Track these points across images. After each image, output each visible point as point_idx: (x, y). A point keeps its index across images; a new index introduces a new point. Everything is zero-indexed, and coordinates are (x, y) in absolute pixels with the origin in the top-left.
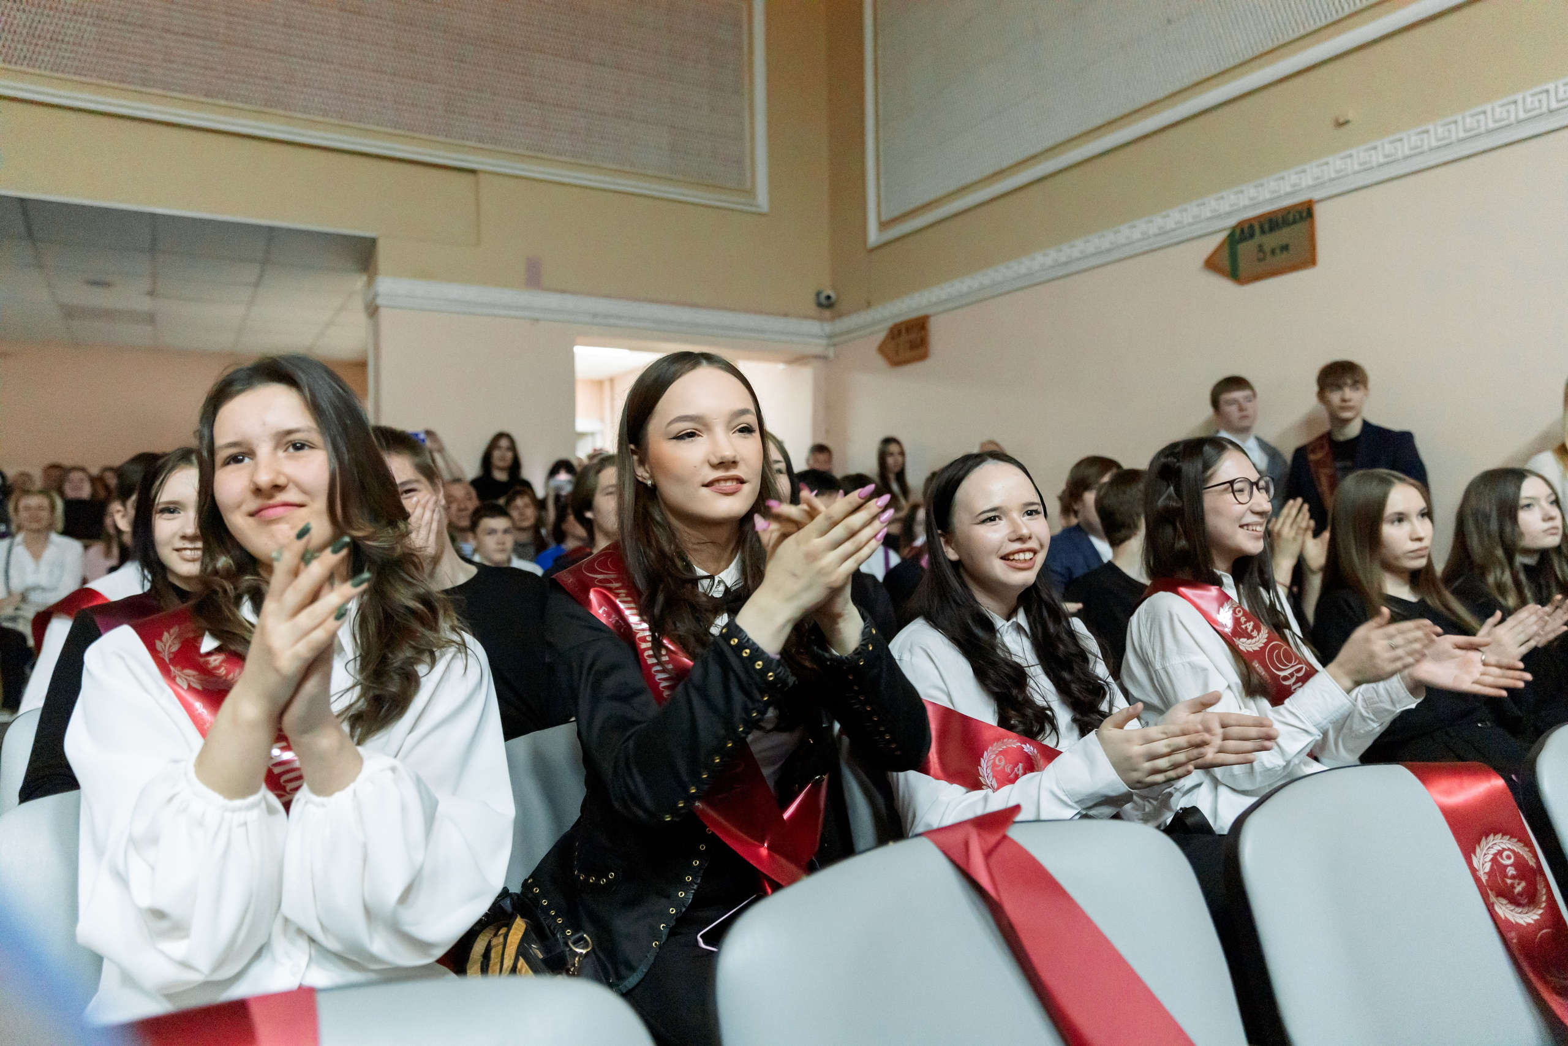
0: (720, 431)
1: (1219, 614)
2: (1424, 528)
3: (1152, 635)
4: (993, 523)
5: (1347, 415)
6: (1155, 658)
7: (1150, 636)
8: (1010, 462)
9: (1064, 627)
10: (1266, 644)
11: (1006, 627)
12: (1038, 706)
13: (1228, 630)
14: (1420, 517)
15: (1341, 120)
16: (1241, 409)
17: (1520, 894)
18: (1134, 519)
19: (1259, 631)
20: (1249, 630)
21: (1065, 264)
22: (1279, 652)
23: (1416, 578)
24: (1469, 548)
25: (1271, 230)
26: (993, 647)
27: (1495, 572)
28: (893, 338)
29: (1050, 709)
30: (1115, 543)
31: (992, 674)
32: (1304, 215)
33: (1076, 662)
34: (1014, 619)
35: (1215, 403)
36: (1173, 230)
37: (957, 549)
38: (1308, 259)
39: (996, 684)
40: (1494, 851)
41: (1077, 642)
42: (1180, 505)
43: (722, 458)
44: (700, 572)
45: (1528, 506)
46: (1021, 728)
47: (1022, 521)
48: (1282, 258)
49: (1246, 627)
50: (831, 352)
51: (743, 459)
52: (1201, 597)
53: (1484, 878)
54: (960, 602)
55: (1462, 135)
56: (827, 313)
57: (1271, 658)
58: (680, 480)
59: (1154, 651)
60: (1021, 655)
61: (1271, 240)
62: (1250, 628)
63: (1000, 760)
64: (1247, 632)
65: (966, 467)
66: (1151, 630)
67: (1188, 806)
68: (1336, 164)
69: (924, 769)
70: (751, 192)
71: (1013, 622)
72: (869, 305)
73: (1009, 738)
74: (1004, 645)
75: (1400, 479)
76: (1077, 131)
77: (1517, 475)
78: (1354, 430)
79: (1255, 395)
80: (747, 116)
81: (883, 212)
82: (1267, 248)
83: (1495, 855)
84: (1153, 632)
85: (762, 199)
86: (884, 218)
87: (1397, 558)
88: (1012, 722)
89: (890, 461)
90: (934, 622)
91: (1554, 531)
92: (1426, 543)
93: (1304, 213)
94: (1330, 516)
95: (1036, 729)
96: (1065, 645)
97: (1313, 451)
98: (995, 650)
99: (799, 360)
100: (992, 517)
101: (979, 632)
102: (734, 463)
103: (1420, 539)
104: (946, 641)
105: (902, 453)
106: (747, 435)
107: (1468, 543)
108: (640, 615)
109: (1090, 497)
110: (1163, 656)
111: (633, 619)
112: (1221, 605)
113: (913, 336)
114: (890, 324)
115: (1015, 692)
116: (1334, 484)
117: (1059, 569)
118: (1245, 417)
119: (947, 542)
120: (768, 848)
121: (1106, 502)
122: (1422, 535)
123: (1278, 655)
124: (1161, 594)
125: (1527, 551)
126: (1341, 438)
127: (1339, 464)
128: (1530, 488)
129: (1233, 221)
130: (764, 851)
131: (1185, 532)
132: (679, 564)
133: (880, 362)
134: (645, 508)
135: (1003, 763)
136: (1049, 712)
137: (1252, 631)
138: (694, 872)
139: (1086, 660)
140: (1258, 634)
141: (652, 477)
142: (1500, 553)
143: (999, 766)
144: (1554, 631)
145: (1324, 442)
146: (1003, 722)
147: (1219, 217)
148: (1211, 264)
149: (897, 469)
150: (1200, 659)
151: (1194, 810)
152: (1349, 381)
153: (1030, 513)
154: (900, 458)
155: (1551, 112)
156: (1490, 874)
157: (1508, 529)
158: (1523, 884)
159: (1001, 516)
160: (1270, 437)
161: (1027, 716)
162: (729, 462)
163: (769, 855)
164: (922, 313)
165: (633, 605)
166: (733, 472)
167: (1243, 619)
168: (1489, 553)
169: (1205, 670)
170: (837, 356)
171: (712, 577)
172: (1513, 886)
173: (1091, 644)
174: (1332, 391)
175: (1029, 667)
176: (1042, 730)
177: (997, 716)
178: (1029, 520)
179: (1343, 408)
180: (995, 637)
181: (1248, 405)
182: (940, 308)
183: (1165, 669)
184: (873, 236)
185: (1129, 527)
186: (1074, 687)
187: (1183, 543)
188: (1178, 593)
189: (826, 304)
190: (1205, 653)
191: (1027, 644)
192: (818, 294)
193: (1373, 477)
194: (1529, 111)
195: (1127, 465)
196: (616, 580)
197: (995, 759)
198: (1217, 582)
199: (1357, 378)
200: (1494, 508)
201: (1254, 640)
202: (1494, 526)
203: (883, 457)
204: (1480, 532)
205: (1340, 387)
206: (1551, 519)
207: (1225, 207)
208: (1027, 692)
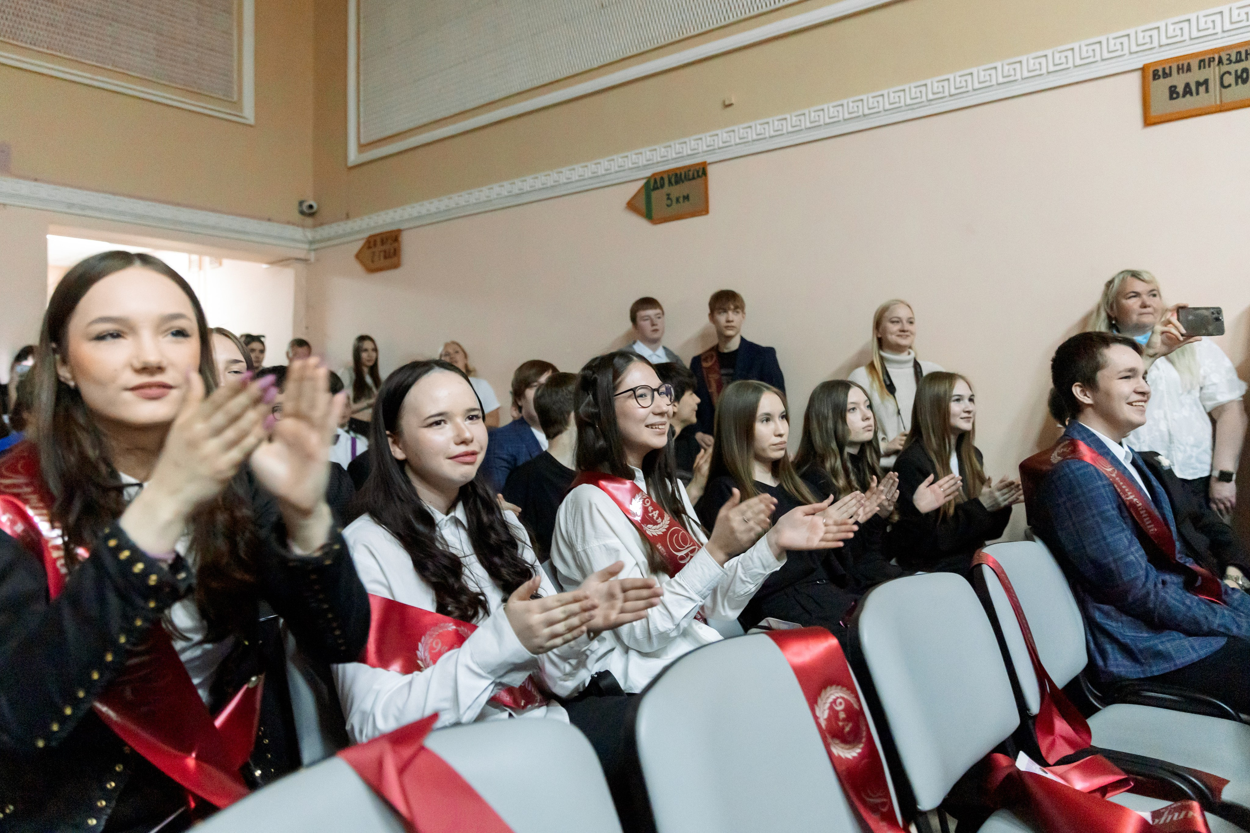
0: (146, 335)
1: (631, 504)
2: (782, 426)
3: (576, 521)
4: (439, 426)
5: (730, 333)
6: (577, 541)
7: (574, 522)
8: (455, 371)
9: (497, 518)
10: (668, 529)
11: (444, 521)
12: (472, 593)
13: (638, 519)
14: (780, 419)
15: (727, 103)
16: (653, 325)
17: (849, 733)
18: (564, 417)
19: (663, 518)
20: (655, 518)
21: (518, 195)
22: (677, 537)
23: (776, 467)
24: (814, 441)
25: (677, 183)
26: (433, 540)
27: (830, 461)
28: (369, 247)
29: (483, 594)
30: (551, 436)
31: (430, 565)
32: (700, 173)
33: (507, 549)
34: (452, 514)
35: (634, 319)
36: (603, 175)
37: (404, 449)
38: (703, 209)
39: (434, 575)
40: (830, 700)
41: (508, 530)
42: (597, 411)
43: (145, 363)
44: (126, 478)
45: (854, 409)
46: (457, 613)
47: (465, 425)
48: (685, 206)
49: (653, 515)
50: (312, 256)
51: (172, 365)
52: (618, 489)
53: (823, 724)
54: (403, 498)
55: (808, 125)
56: (309, 221)
57: (671, 541)
58: (100, 383)
59: (576, 536)
60: (458, 547)
61: (677, 191)
62: (656, 516)
63: (437, 644)
64: (653, 519)
65: (415, 375)
66: (575, 517)
67: (602, 671)
68: (723, 135)
69: (363, 660)
70: (237, 104)
71: (452, 516)
72: (348, 217)
73: (445, 622)
74: (442, 537)
75: (768, 388)
76: (529, 86)
77: (846, 385)
78: (734, 345)
79: (663, 313)
80: (235, 33)
81: (362, 136)
82: (673, 198)
83: (831, 703)
84: (576, 518)
85: (249, 112)
86: (363, 141)
87: (764, 450)
88: (449, 609)
89: (364, 355)
90: (379, 518)
91: (870, 428)
92: (784, 439)
93: (699, 172)
94: (716, 413)
95: (470, 613)
96: (497, 534)
97: (706, 360)
98: (434, 544)
99: (282, 261)
100: (438, 421)
101: (420, 527)
102: (160, 369)
103: (780, 435)
104: (389, 536)
105: (375, 350)
106: (180, 339)
107: (813, 438)
108: (52, 522)
109: (531, 393)
110: (584, 540)
111: (44, 526)
112: (634, 497)
113: (386, 247)
114: (366, 235)
115: (451, 580)
116: (720, 387)
117: (505, 457)
118: (656, 331)
119: (395, 442)
120: (197, 758)
121: (543, 401)
122: (782, 432)
123: (677, 538)
124: (585, 485)
125: (853, 444)
126: (726, 351)
127: (723, 371)
128: (854, 396)
129: (648, 173)
130: (191, 761)
131: (603, 432)
132: (103, 468)
133: (358, 267)
134: (67, 410)
135: (440, 645)
136: (482, 598)
137: (657, 518)
138: (107, 795)
139: (515, 546)
140: (662, 521)
141: (74, 378)
142: (834, 445)
143: (435, 649)
144: (871, 511)
145: (714, 353)
146: (441, 608)
147: (638, 168)
148: (632, 206)
149: (371, 364)
150: (614, 542)
151: (607, 674)
152: (732, 307)
153: (471, 418)
154: (374, 354)
155: (865, 115)
156: (828, 720)
157: (840, 427)
158: (850, 725)
159: (447, 420)
160: (674, 348)
161: (462, 602)
162: (152, 367)
163: (198, 766)
164: (394, 228)
165: (45, 512)
166: (159, 378)
167: (650, 509)
168: (827, 445)
169: (617, 551)
170: (318, 260)
171: (140, 485)
172: (843, 728)
173: (522, 533)
174: (720, 313)
175: (465, 557)
176: (476, 614)
177: (435, 605)
178: (470, 424)
179: (727, 327)
180: (435, 530)
181: (658, 321)
182: (411, 225)
183: (585, 551)
184: (353, 156)
185: (561, 423)
186: (504, 571)
187: (601, 443)
188: (598, 486)
189: (309, 212)
190: (617, 536)
191: (463, 535)
192: (301, 203)
193: (748, 386)
194: (851, 113)
195: (562, 369)
196: (27, 485)
197: (432, 643)
198: (631, 476)
199: (738, 304)
200: (830, 411)
201: (659, 526)
202: (830, 424)
203: (357, 352)
204: (821, 430)
205: (725, 311)
206: (868, 419)
207: (642, 161)
208: (463, 581)
